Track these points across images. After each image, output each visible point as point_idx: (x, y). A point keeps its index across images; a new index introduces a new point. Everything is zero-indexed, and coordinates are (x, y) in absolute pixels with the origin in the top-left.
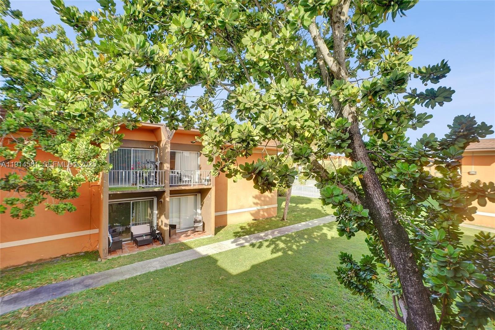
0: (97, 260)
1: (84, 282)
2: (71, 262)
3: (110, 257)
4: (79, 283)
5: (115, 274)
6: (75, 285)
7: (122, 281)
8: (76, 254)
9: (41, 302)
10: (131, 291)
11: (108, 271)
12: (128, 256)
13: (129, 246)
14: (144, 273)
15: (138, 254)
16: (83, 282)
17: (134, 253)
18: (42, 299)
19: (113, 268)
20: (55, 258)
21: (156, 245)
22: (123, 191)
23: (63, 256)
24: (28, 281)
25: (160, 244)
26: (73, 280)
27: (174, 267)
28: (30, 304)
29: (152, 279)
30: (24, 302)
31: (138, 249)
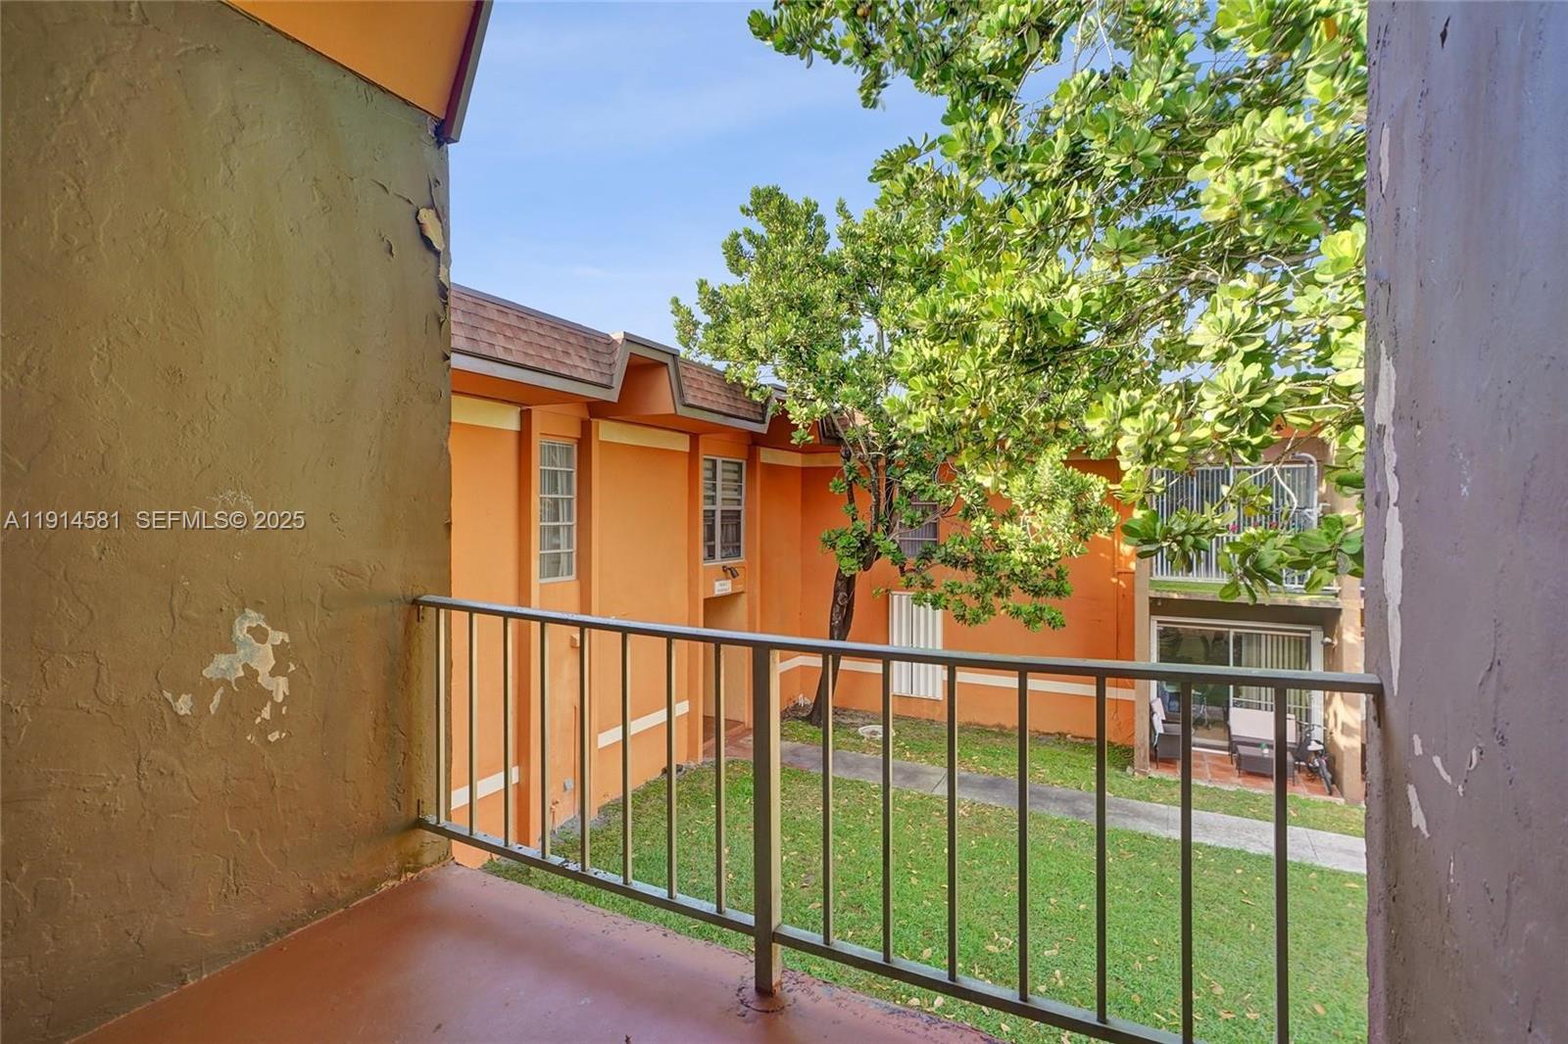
0: (1124, 769)
1: (1077, 803)
2: (1071, 754)
3: (1155, 774)
4: (1066, 801)
5: (1148, 816)
6: (1057, 799)
7: (1157, 839)
8: (1086, 739)
9: (993, 803)
10: (1164, 871)
11: (1138, 802)
12: (1206, 788)
13: (1218, 763)
14: (1224, 846)
15: (1237, 793)
16: (1074, 801)
17: (1226, 788)
18: (995, 799)
19: (1150, 800)
20: (1044, 734)
21: (1306, 790)
22: (1190, 594)
23: (1059, 734)
24: (990, 759)
25: (1321, 792)
26: (1058, 789)
27: (1336, 873)
28: (977, 799)
29: (1239, 871)
30: (970, 790)
31: (1240, 780)
